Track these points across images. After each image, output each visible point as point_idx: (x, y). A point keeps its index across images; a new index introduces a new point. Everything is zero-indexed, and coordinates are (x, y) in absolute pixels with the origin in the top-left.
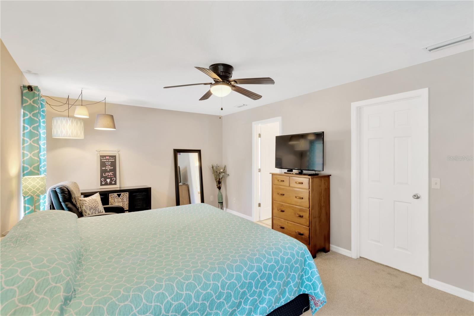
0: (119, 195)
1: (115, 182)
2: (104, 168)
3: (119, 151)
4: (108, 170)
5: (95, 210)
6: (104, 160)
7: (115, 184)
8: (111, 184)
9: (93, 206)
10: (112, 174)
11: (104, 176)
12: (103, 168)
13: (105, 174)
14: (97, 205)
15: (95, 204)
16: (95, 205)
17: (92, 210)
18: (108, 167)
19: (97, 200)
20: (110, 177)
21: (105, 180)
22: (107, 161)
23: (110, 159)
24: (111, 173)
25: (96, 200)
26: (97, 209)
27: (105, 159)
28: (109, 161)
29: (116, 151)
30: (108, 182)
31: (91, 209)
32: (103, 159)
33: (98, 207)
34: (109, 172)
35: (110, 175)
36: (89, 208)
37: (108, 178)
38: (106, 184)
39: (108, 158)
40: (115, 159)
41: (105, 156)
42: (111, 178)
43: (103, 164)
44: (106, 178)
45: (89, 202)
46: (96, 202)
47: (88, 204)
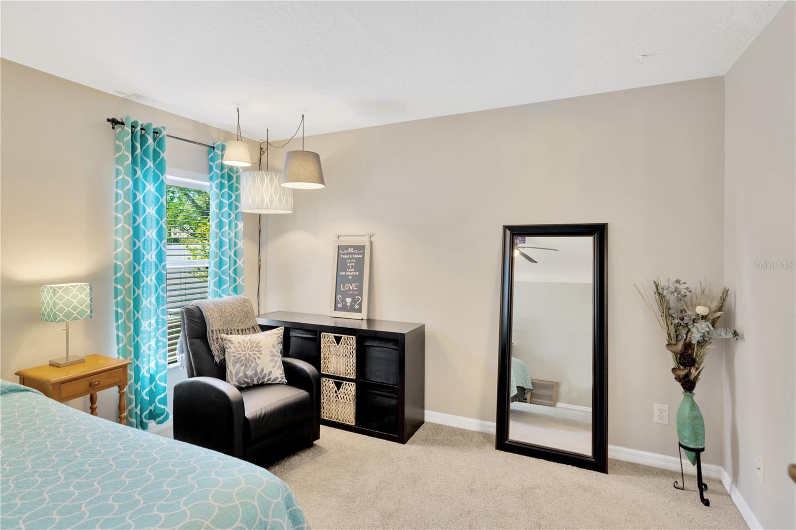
0: (338, 340)
1: (360, 305)
2: (344, 273)
3: (373, 235)
4: (350, 277)
5: (246, 366)
6: (345, 256)
7: (359, 310)
8: (352, 309)
9: (244, 356)
10: (356, 286)
11: (342, 289)
12: (341, 273)
13: (344, 287)
14: (255, 354)
15: (251, 353)
16: (247, 356)
17: (238, 365)
18: (351, 272)
19: (260, 345)
20: (351, 292)
21: (344, 300)
22: (349, 259)
23: (355, 254)
24: (353, 286)
25: (259, 343)
26: (251, 365)
27: (347, 254)
28: (352, 258)
29: (365, 236)
30: (349, 304)
31: (236, 363)
32: (344, 254)
33: (258, 361)
34: (350, 282)
35: (353, 290)
36: (233, 358)
37: (349, 296)
38: (345, 309)
39: (351, 250)
40: (363, 254)
41: (347, 247)
42: (352, 296)
43: (341, 265)
44: (345, 294)
45: (237, 345)
46: (256, 349)
47: (233, 350)
